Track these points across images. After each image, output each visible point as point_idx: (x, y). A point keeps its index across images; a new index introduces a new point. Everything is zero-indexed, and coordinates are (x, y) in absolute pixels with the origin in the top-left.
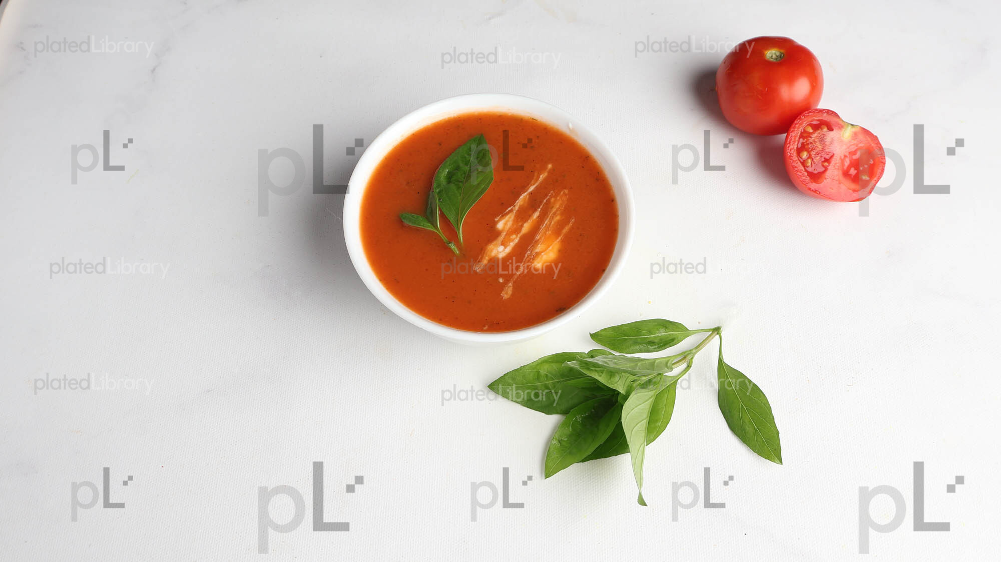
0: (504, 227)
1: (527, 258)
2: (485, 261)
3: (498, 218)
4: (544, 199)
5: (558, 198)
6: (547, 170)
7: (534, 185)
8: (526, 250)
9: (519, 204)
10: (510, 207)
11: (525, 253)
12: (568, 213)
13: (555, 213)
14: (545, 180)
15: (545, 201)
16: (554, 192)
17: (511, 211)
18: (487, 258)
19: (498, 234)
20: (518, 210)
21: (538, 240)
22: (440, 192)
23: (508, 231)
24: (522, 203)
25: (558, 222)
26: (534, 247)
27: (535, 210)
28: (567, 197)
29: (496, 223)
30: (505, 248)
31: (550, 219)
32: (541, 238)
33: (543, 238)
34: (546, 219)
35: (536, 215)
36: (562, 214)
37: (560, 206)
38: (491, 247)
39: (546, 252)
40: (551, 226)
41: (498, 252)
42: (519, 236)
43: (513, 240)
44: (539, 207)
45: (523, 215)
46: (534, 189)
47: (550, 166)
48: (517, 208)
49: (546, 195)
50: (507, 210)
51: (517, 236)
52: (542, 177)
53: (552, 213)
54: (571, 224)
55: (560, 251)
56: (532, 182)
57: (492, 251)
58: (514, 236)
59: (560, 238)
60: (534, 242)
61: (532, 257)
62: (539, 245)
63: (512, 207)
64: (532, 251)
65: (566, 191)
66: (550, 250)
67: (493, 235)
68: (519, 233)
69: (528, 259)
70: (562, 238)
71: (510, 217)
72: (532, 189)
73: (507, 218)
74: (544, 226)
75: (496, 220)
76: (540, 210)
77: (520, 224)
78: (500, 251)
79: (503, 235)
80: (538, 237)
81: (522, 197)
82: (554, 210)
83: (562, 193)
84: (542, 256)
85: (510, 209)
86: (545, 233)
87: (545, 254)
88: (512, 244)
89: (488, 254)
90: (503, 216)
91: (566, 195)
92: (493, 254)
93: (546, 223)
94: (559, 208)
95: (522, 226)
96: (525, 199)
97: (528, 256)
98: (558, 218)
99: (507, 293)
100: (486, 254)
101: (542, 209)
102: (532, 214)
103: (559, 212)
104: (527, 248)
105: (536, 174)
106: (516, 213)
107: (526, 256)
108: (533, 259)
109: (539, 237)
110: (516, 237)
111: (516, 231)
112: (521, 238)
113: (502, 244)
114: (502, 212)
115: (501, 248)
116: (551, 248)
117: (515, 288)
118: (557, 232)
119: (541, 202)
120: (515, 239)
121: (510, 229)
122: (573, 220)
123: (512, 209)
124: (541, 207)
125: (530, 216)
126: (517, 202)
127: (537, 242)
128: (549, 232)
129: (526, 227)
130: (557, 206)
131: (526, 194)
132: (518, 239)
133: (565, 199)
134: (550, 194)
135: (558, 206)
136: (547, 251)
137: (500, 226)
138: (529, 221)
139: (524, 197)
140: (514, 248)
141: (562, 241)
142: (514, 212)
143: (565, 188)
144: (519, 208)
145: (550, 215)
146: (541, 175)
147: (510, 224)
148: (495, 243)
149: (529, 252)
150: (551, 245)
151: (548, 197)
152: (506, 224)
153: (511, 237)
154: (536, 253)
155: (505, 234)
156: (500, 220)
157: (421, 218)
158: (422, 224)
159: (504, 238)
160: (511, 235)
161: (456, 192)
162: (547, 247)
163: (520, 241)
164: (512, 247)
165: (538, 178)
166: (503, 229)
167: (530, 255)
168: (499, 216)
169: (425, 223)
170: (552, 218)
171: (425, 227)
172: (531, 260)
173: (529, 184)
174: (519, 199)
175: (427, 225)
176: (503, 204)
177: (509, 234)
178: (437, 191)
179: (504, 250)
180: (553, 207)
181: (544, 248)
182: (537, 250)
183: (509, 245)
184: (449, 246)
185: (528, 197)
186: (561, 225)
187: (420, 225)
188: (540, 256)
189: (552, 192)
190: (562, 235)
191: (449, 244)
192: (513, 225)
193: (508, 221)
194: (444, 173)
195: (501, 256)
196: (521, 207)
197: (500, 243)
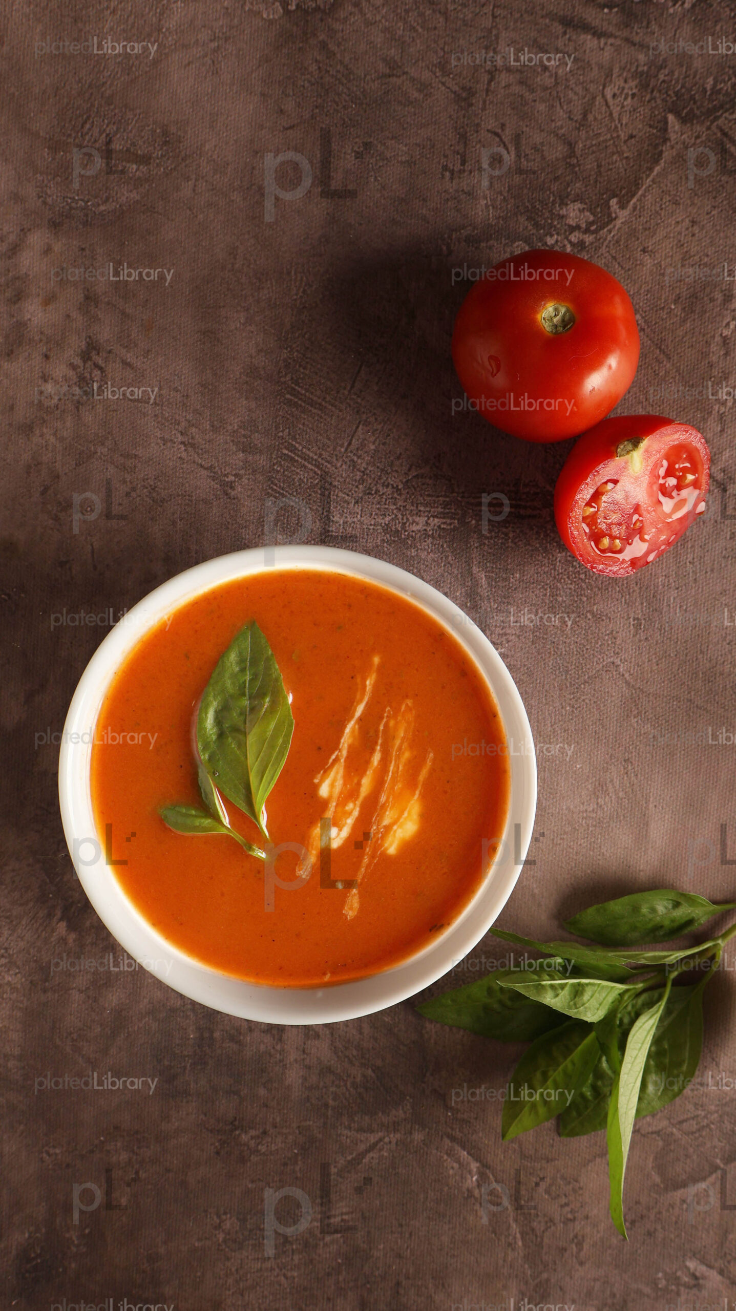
0: (331, 792)
1: (372, 840)
2: (312, 858)
3: (319, 776)
4: (379, 725)
5: (399, 718)
6: (374, 668)
7: (361, 701)
8: (370, 826)
9: (346, 745)
10: (333, 753)
11: (371, 830)
12: (419, 743)
13: (400, 749)
14: (376, 686)
15: (381, 728)
16: (391, 707)
17: (337, 760)
18: (314, 852)
19: (323, 806)
20: (347, 758)
21: (384, 804)
23: (339, 798)
24: (350, 741)
25: (409, 761)
26: (381, 817)
27: (373, 750)
28: (414, 712)
29: (316, 787)
30: (340, 830)
31: (396, 762)
32: (387, 800)
33: (391, 799)
34: (391, 762)
35: (376, 758)
36: (411, 747)
37: (406, 732)
38: (317, 831)
39: (399, 823)
40: (399, 773)
41: (331, 839)
42: (358, 803)
43: (350, 813)
44: (376, 743)
45: (357, 764)
46: (365, 707)
47: (377, 659)
48: (345, 753)
49: (381, 718)
50: (331, 761)
51: (355, 805)
52: (369, 683)
53: (396, 748)
54: (429, 764)
55: (422, 815)
56: (358, 697)
58: (350, 806)
59: (417, 792)
60: (379, 807)
61: (380, 835)
62: (387, 813)
63: (336, 753)
64: (378, 826)
65: (410, 702)
66: (406, 819)
67: (316, 810)
68: (356, 799)
69: (375, 839)
70: (420, 791)
71: (337, 773)
72: (360, 710)
73: (332, 774)
74: (390, 777)
75: (316, 781)
76: (378, 748)
77: (356, 781)
78: (333, 835)
79: (333, 805)
80: (383, 799)
81: (348, 730)
82: (398, 742)
83: (403, 707)
84: (395, 831)
85: (333, 757)
86: (392, 788)
87: (400, 827)
88: (350, 821)
89: (315, 843)
90: (325, 772)
91: (411, 710)
93: (391, 768)
94: (403, 738)
95: (359, 784)
96: (353, 731)
97: (375, 834)
98: (407, 755)
99: (353, 907)
100: (312, 847)
101: (381, 745)
102: (370, 758)
103: (405, 745)
104: (371, 822)
105: (359, 680)
106: (345, 761)
107: (372, 833)
108: (383, 838)
109: (385, 798)
110: (354, 808)
111: (351, 794)
112: (362, 807)
113: (335, 823)
114: (322, 766)
115: (335, 831)
116: (406, 814)
117: (362, 895)
118: (411, 783)
119: (377, 731)
120: (354, 810)
121: (341, 793)
122: (432, 755)
123: (337, 756)
124: (380, 741)
125: (368, 762)
126: (342, 741)
127: (384, 807)
128: (400, 786)
129: (366, 783)
131: (352, 723)
132: (358, 809)
133: (410, 717)
134: (386, 715)
135: (402, 735)
136: (402, 820)
137: (324, 791)
138: (368, 773)
139: (350, 727)
140: (355, 828)
141: (423, 797)
142: (342, 760)
143: (407, 697)
144: (348, 752)
145: (394, 753)
146: (366, 680)
147: (339, 783)
148: (321, 823)
149: (375, 828)
150: (406, 808)
151: (385, 720)
152: (332, 786)
153: (347, 808)
154: (385, 827)
155: (334, 804)
156: (322, 781)
157: (193, 812)
158: (198, 824)
159: (335, 812)
160: (345, 805)
161: (238, 752)
162: (402, 813)
163: (361, 813)
164: (351, 825)
165: (364, 686)
166: (330, 797)
167: (377, 833)
168: (319, 773)
169: (203, 820)
170: (398, 757)
171: (205, 829)
172: (379, 842)
173: (354, 702)
174: (345, 735)
175: (207, 822)
176: (320, 749)
177: (342, 802)
178: (204, 757)
179: (338, 834)
180: (394, 737)
181: (396, 817)
182: (386, 822)
183: (346, 823)
184: (251, 853)
185: (357, 727)
186: (414, 767)
187: (195, 828)
188: (392, 833)
189: (388, 709)
190: (420, 787)
191: (250, 848)
192: (345, 784)
193: (335, 780)
194: (210, 718)
195: (335, 844)
196: (351, 748)
197: (331, 822)
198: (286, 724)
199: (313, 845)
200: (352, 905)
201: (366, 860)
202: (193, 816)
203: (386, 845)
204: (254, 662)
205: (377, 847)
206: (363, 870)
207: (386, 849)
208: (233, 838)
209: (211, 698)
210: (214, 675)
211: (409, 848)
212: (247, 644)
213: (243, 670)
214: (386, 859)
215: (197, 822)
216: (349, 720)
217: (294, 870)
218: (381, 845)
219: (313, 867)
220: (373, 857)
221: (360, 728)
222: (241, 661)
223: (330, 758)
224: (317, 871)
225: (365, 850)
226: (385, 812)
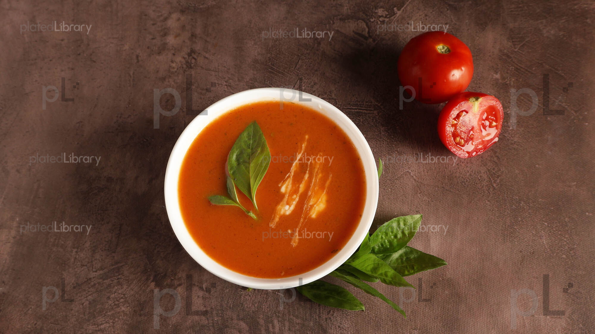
0: (286, 190)
2: (277, 219)
3: (281, 183)
6: (306, 140)
7: (300, 153)
8: (303, 205)
9: (293, 171)
10: (288, 174)
11: (304, 207)
12: (325, 171)
13: (317, 172)
14: (307, 147)
15: (309, 164)
16: (313, 155)
17: (289, 177)
18: (278, 216)
19: (283, 196)
20: (294, 176)
22: (234, 173)
23: (290, 192)
24: (295, 169)
25: (321, 179)
26: (309, 201)
27: (305, 173)
29: (280, 188)
30: (290, 206)
31: (315, 178)
32: (311, 194)
33: (313, 194)
34: (313, 178)
35: (307, 176)
36: (322, 172)
37: (320, 166)
38: (279, 207)
40: (317, 183)
41: (285, 210)
42: (298, 195)
43: (295, 199)
44: (307, 170)
45: (298, 179)
47: (307, 137)
48: (292, 174)
50: (286, 177)
51: (297, 196)
52: (304, 146)
53: (315, 172)
54: (330, 179)
55: (327, 201)
56: (298, 151)
57: (280, 210)
58: (295, 196)
59: (325, 191)
60: (307, 197)
61: (308, 209)
62: (312, 199)
63: (289, 174)
64: (307, 205)
65: (322, 153)
66: (320, 202)
67: (279, 198)
68: (297, 193)
69: (306, 211)
70: (326, 191)
71: (289, 182)
73: (287, 182)
74: (313, 184)
75: (280, 185)
76: (308, 172)
77: (297, 186)
78: (286, 209)
79: (287, 196)
80: (310, 193)
81: (294, 165)
82: (316, 170)
84: (315, 207)
85: (287, 175)
86: (314, 189)
87: (317, 205)
88: (294, 203)
90: (283, 182)
92: (282, 212)
93: (313, 180)
94: (319, 168)
95: (299, 187)
96: (296, 165)
97: (306, 210)
98: (320, 175)
100: (277, 214)
101: (309, 171)
102: (304, 176)
103: (319, 171)
104: (304, 203)
105: (299, 144)
106: (293, 177)
107: (304, 209)
111: (295, 191)
112: (300, 197)
113: (288, 204)
114: (282, 179)
115: (287, 207)
116: (320, 200)
118: (322, 187)
119: (307, 165)
122: (331, 175)
123: (289, 175)
124: (308, 169)
125: (303, 178)
126: (292, 169)
127: (310, 197)
128: (317, 188)
129: (302, 187)
132: (298, 198)
135: (318, 167)
136: (318, 202)
137: (283, 190)
138: (303, 182)
139: (295, 163)
140: (297, 206)
141: (328, 193)
142: (291, 177)
143: (320, 151)
144: (294, 173)
145: (315, 174)
146: (302, 144)
147: (290, 187)
148: (281, 204)
149: (306, 206)
150: (320, 198)
152: (287, 187)
153: (293, 197)
154: (310, 205)
155: (287, 195)
156: (282, 186)
157: (224, 197)
159: (288, 199)
160: (293, 196)
161: (246, 171)
162: (318, 200)
163: (299, 199)
164: (295, 205)
165: (302, 147)
166: (286, 192)
167: (307, 208)
168: (281, 182)
169: (228, 201)
170: (316, 176)
172: (308, 212)
175: (230, 201)
176: (282, 172)
177: (291, 195)
178: (231, 173)
179: (289, 208)
180: (315, 168)
181: (315, 201)
182: (311, 203)
183: (293, 203)
186: (324, 180)
188: (314, 208)
190: (326, 189)
191: (249, 213)
192: (292, 187)
193: (288, 185)
194: (234, 157)
195: (288, 213)
196: (295, 172)
197: (286, 203)
198: (267, 158)
200: (295, 240)
201: (302, 220)
202: (223, 199)
203: (311, 213)
204: (254, 136)
205: (307, 214)
206: (300, 224)
207: (311, 215)
208: (241, 208)
209: (235, 150)
210: (237, 140)
211: (322, 215)
212: (251, 130)
213: (249, 139)
214: (311, 220)
215: (225, 201)
217: (269, 224)
218: (308, 214)
219: (277, 223)
220: (305, 219)
221: (299, 164)
222: (249, 135)
224: (279, 224)
225: (301, 215)
226: (311, 199)
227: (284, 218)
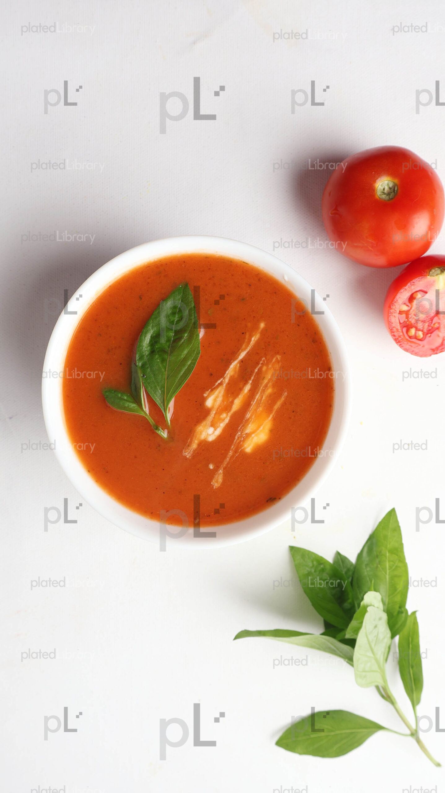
0: (214, 404)
1: (236, 441)
2: (194, 446)
3: (207, 392)
4: (255, 368)
5: (270, 366)
6: (260, 330)
7: (245, 349)
8: (236, 431)
9: (229, 376)
10: (220, 379)
11: (236, 434)
12: (280, 385)
13: (266, 386)
14: (258, 343)
15: (256, 370)
16: (266, 358)
17: (221, 384)
18: (196, 442)
19: (207, 412)
20: (228, 384)
21: (248, 419)
22: (143, 366)
23: (218, 409)
24: (232, 373)
25: (270, 395)
26: (245, 426)
27: (246, 383)
28: (280, 364)
29: (204, 399)
30: (215, 430)
31: (261, 393)
32: (251, 416)
33: (253, 417)
34: (257, 393)
35: (247, 388)
36: (273, 386)
37: (272, 375)
38: (200, 428)
39: (256, 433)
40: (262, 401)
41: (207, 434)
42: (230, 414)
43: (223, 420)
44: (250, 378)
45: (233, 389)
46: (246, 355)
47: (262, 325)
48: (227, 380)
49: (258, 363)
50: (217, 384)
51: (227, 415)
52: (254, 339)
53: (263, 385)
54: (283, 399)
55: (271, 431)
56: (244, 346)
57: (201, 434)
58: (224, 415)
59: (271, 416)
60: (244, 421)
61: (242, 439)
62: (250, 425)
63: (222, 379)
64: (242, 432)
65: (279, 357)
66: (262, 431)
67: (201, 414)
68: (229, 412)
69: (238, 441)
70: (273, 416)
71: (220, 392)
72: (242, 355)
73: (217, 392)
74: (255, 402)
75: (205, 395)
76: (251, 382)
77: (231, 400)
78: (210, 433)
79: (213, 413)
80: (248, 415)
81: (232, 366)
82: (266, 381)
83: (274, 360)
84: (253, 438)
85: (219, 382)
86: (256, 410)
87: (256, 436)
88: (222, 425)
89: (198, 436)
90: (212, 390)
91: (278, 362)
92: (203, 437)
93: (257, 397)
94: (270, 379)
95: (232, 402)
96: (235, 368)
97: (238, 438)
98: (269, 391)
99: (218, 481)
100: (195, 438)
101: (253, 381)
102: (243, 387)
103: (270, 384)
104: (237, 429)
105: (247, 336)
106: (226, 386)
107: (236, 437)
108: (244, 441)
109: (249, 415)
110: (226, 417)
111: (226, 408)
112: (232, 417)
113: (213, 425)
114: (211, 386)
115: (211, 430)
116: (261, 428)
117: (225, 475)
118: (269, 408)
119: (252, 372)
120: (226, 418)
121: (219, 406)
122: (286, 394)
123: (222, 381)
124: (252, 378)
125: (241, 389)
126: (227, 372)
127: (248, 421)
128: (261, 409)
129: (237, 403)
130: (269, 376)
131: (236, 362)
132: (228, 418)
133: (277, 366)
134: (261, 362)
136: (258, 431)
137: (209, 403)
138: (240, 396)
139: (234, 366)
140: (224, 430)
141: (274, 419)
142: (224, 385)
143: (278, 353)
144: (229, 380)
145: (261, 388)
146: (253, 337)
147: (220, 399)
148: (204, 423)
149: (239, 433)
150: (262, 424)
151: (260, 365)
152: (215, 400)
153: (222, 416)
154: (246, 434)
155: (214, 412)
156: (209, 396)
157: (125, 398)
158: (127, 406)
159: (214, 418)
160: (221, 414)
161: (161, 365)
162: (259, 427)
163: (230, 421)
164: (222, 428)
165: (250, 341)
166: (213, 407)
167: (241, 437)
168: (208, 390)
169: (130, 404)
170: (264, 391)
171: (131, 410)
172: (241, 443)
173: (239, 349)
174: (230, 369)
175: (133, 405)
176: (211, 375)
177: (219, 412)
178: (139, 364)
179: (214, 432)
180: (264, 378)
181: (255, 428)
182: (248, 431)
183: (219, 426)
184: (157, 431)
185: (238, 365)
186: (273, 399)
187: (125, 408)
188: (251, 438)
189: (264, 359)
190: (274, 413)
191: (157, 429)
192: (223, 401)
193: (217, 397)
194: (146, 340)
195: (211, 439)
196: (231, 378)
197: (210, 424)
198: (195, 352)
199: (196, 437)
201: (231, 453)
202: (125, 400)
203: (245, 446)
204: (182, 310)
205: (239, 446)
206: (228, 459)
207: (245, 448)
208: (147, 420)
209: (150, 327)
210: (156, 313)
211: (260, 450)
212: (179, 298)
213: (174, 314)
214: (244, 455)
215: (127, 404)
216: (234, 360)
217: (182, 451)
218: (242, 446)
219: (194, 451)
220: (236, 452)
221: (240, 367)
222: (174, 307)
223: (216, 382)
224: (197, 454)
225: (231, 447)
226: (248, 425)
227: (204, 445)
